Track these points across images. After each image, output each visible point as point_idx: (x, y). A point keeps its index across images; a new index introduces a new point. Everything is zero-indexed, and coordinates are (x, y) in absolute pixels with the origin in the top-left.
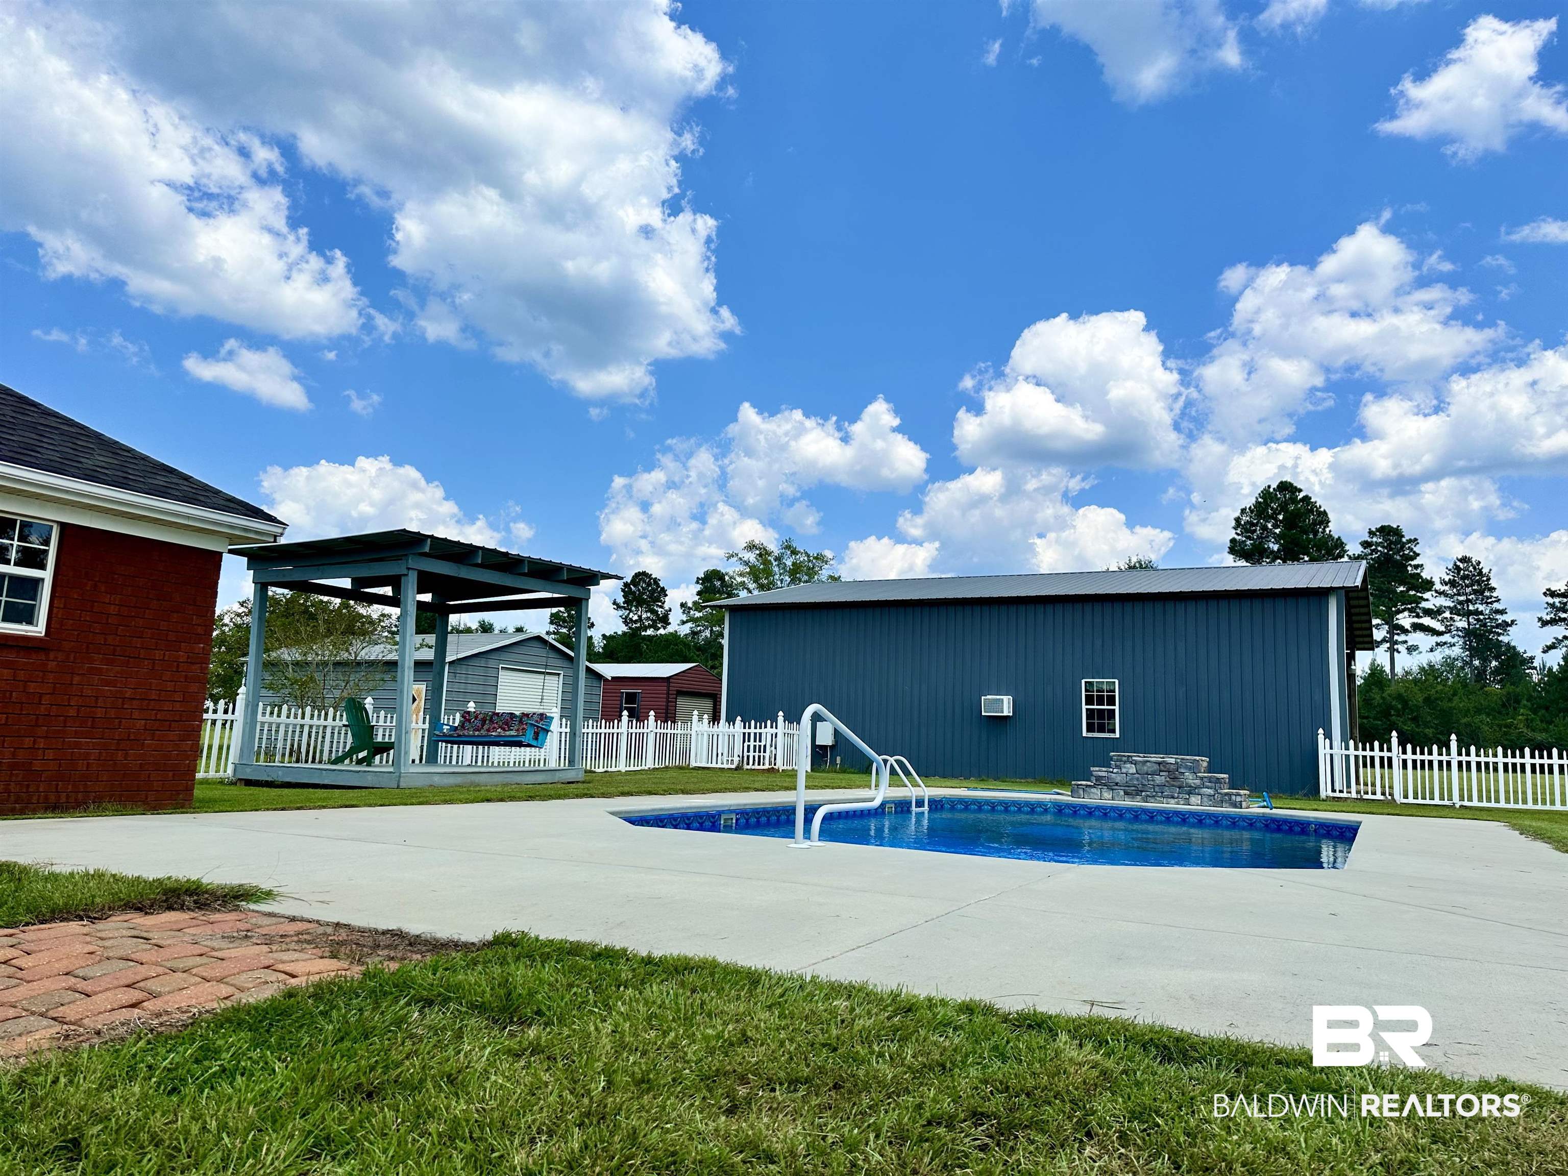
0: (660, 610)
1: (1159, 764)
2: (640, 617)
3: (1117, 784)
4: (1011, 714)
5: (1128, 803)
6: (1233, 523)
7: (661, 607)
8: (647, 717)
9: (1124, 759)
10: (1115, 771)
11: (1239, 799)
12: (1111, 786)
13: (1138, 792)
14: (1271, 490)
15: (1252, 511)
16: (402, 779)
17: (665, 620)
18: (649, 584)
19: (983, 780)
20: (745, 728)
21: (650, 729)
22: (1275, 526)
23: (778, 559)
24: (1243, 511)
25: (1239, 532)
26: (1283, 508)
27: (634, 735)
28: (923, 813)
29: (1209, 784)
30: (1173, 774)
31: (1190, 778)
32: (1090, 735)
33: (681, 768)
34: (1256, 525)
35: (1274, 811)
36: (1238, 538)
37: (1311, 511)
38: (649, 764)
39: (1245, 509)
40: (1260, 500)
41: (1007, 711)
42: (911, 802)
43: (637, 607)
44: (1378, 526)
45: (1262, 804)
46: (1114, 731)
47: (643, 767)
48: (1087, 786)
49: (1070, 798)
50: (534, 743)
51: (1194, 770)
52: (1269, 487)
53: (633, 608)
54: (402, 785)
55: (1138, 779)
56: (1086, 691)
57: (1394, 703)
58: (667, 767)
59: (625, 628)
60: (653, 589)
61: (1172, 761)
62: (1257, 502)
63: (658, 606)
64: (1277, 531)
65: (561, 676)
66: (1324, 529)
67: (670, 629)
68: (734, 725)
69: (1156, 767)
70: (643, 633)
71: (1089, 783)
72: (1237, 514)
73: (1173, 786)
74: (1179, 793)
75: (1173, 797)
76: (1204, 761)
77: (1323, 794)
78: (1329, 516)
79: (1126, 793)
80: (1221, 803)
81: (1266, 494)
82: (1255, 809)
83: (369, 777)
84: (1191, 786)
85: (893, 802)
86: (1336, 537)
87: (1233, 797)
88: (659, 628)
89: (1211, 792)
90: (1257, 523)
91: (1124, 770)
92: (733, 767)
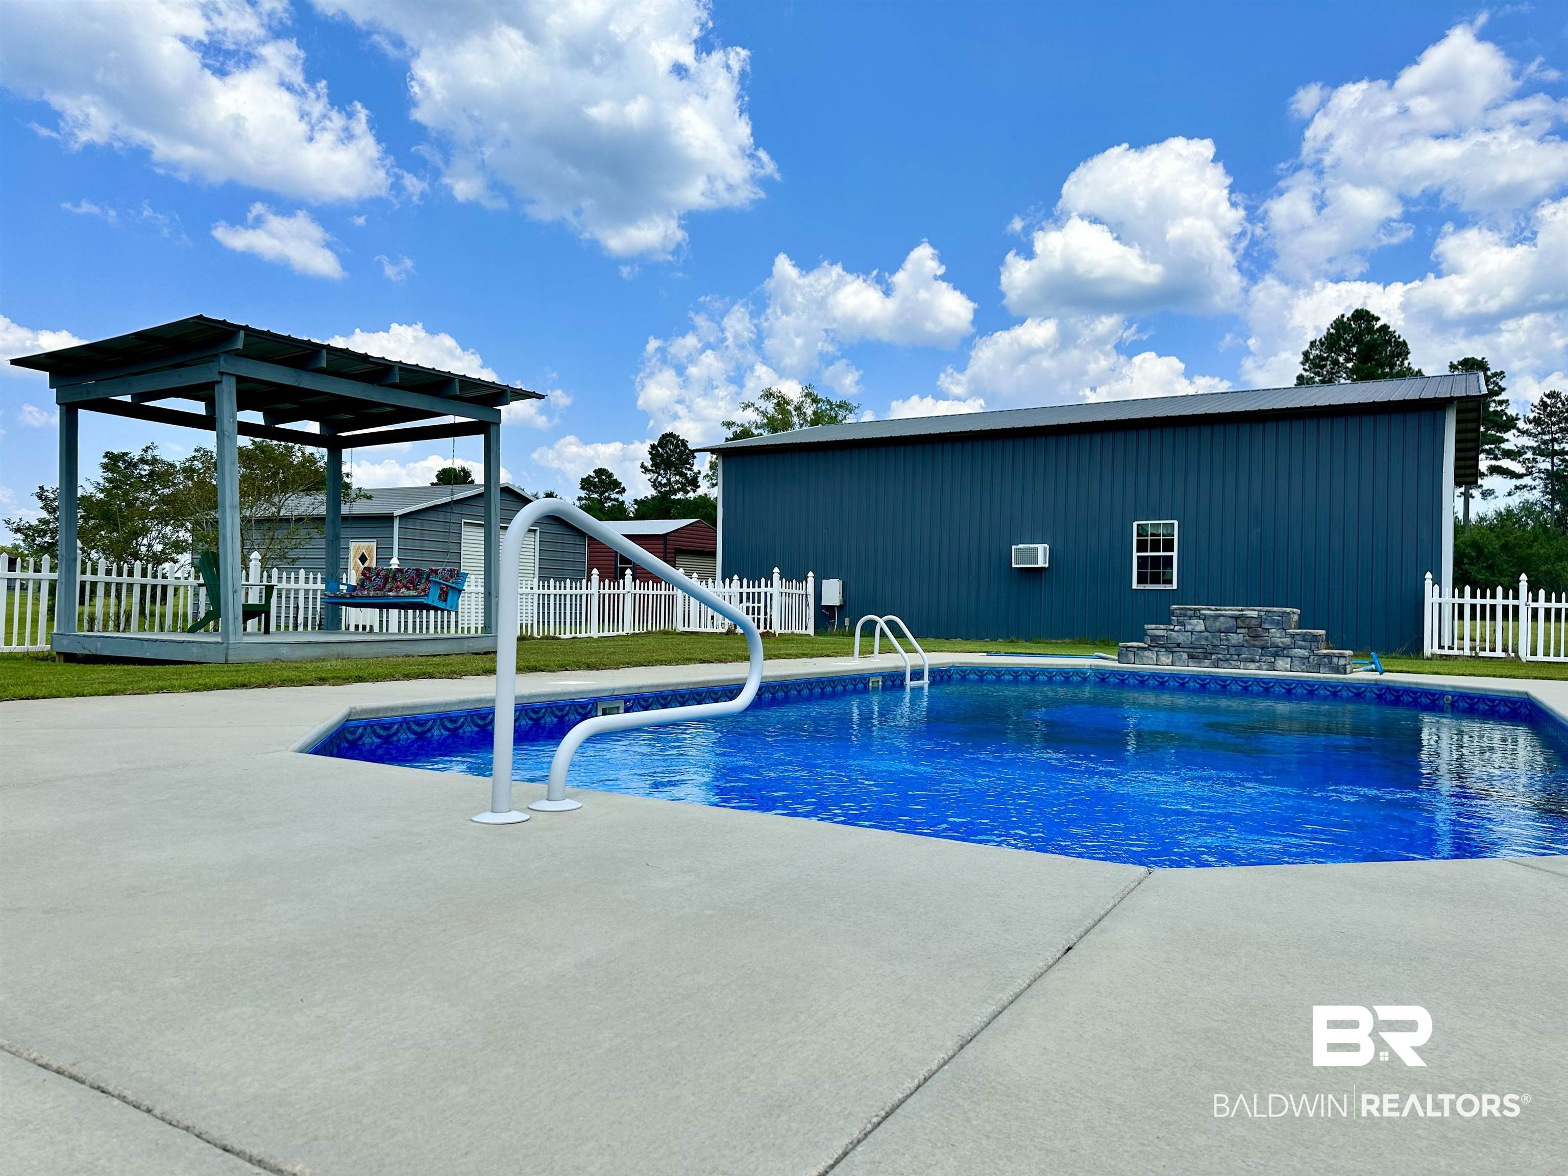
0: (689, 472)
1: (1236, 618)
2: (669, 480)
3: (1179, 645)
4: (1047, 565)
5: (1193, 669)
6: (1301, 358)
7: (690, 469)
8: (623, 576)
9: (1189, 613)
10: (1177, 628)
11: (1342, 662)
12: (1171, 647)
13: (1206, 655)
14: (1345, 319)
15: (1322, 344)
16: (230, 651)
17: (694, 483)
18: (677, 446)
19: (1012, 642)
20: (741, 587)
21: (627, 590)
22: (1348, 360)
23: (798, 408)
24: (1313, 344)
25: (1307, 367)
26: (1358, 339)
27: (607, 597)
28: (922, 688)
29: (1303, 643)
30: (1255, 631)
31: (1277, 636)
32: (1141, 587)
33: (665, 633)
34: (1326, 359)
35: (1387, 676)
36: (1305, 374)
37: (1389, 342)
38: (628, 630)
39: (1315, 342)
40: (1332, 331)
41: (1042, 562)
42: (905, 674)
43: (665, 470)
44: (1461, 359)
45: (1369, 667)
46: (1170, 582)
47: (620, 632)
48: (1139, 648)
49: (1116, 664)
50: (441, 605)
51: (1282, 626)
52: (1343, 316)
53: (662, 472)
54: (231, 659)
55: (1206, 639)
56: (1139, 535)
57: (1468, 550)
58: (649, 632)
59: (654, 492)
60: (681, 451)
61: (1254, 614)
62: (1329, 333)
63: (686, 468)
64: (1350, 365)
65: (538, 533)
66: (1402, 362)
67: (700, 492)
68: (731, 582)
69: (1232, 622)
70: (673, 497)
71: (1141, 644)
72: (1306, 347)
73: (1254, 646)
74: (1262, 655)
75: (1253, 661)
76: (1295, 613)
77: (1427, 651)
78: (1409, 347)
79: (1191, 657)
80: (1317, 668)
81: (1340, 325)
82: (1361, 674)
83: (195, 649)
84: (1277, 647)
85: (880, 674)
86: (1416, 369)
87: (1335, 660)
88: (688, 492)
89: (1305, 653)
90: (1328, 357)
91: (1189, 628)
92: (724, 631)
